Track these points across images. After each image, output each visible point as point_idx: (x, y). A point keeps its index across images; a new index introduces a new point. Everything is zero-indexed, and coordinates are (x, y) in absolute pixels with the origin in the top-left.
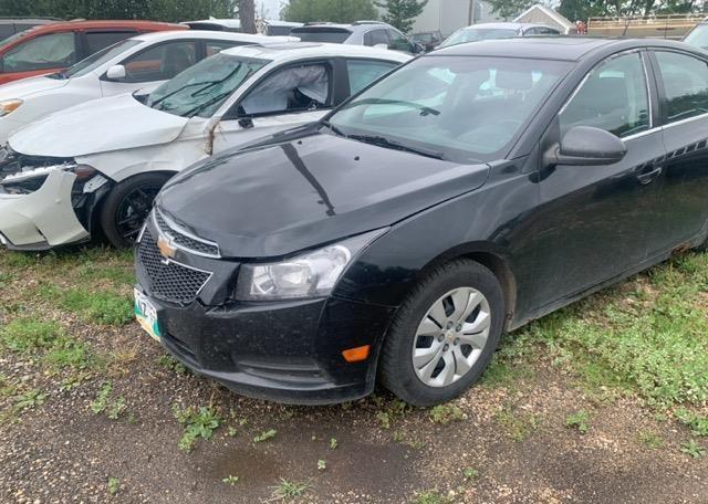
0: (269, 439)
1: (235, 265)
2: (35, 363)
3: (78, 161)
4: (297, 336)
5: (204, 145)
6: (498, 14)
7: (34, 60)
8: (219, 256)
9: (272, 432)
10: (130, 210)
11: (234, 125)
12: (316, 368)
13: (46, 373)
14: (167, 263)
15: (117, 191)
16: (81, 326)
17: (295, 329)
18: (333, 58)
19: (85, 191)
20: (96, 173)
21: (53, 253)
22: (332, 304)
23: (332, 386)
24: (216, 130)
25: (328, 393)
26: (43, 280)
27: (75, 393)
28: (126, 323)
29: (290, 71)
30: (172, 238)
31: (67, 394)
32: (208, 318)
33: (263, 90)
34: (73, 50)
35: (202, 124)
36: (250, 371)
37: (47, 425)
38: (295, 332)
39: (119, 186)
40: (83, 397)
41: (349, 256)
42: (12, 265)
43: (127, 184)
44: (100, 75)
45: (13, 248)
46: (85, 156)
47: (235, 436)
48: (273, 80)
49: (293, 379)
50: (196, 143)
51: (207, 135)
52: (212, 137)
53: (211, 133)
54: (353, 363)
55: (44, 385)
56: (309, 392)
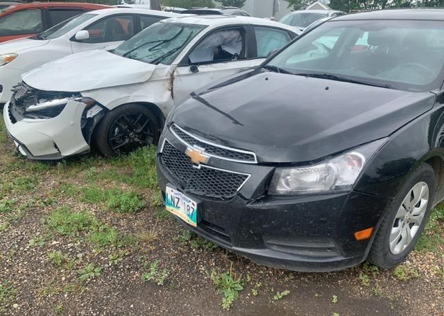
0: (284, 297)
1: (270, 169)
2: (81, 243)
3: (84, 95)
4: (324, 222)
5: (167, 85)
6: (292, 8)
7: (13, 28)
8: (256, 162)
9: (286, 292)
10: (117, 130)
11: (186, 70)
12: (332, 245)
13: (94, 251)
14: (199, 167)
15: (110, 116)
16: (104, 214)
17: (323, 217)
18: (246, 25)
19: (88, 116)
20: (95, 103)
21: (64, 161)
22: (352, 197)
23: (342, 258)
24: (175, 74)
25: (338, 263)
26: (62, 181)
27: (122, 266)
28: (137, 211)
29: (218, 34)
30: (203, 149)
31: (116, 268)
32: (248, 209)
33: (202, 46)
34: (40, 22)
35: (164, 70)
36: (275, 248)
37: (110, 292)
38: (322, 219)
39: (111, 113)
40: (128, 269)
41: (364, 160)
42: (35, 170)
43: (116, 111)
44: (70, 37)
45: (32, 158)
46: (88, 91)
47: (256, 296)
48: (208, 39)
49: (311, 253)
50: (162, 83)
51: (169, 77)
52: (172, 79)
53: (172, 75)
54: (360, 241)
55: (96, 261)
56: (324, 263)
